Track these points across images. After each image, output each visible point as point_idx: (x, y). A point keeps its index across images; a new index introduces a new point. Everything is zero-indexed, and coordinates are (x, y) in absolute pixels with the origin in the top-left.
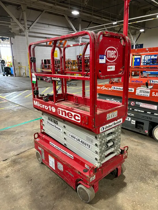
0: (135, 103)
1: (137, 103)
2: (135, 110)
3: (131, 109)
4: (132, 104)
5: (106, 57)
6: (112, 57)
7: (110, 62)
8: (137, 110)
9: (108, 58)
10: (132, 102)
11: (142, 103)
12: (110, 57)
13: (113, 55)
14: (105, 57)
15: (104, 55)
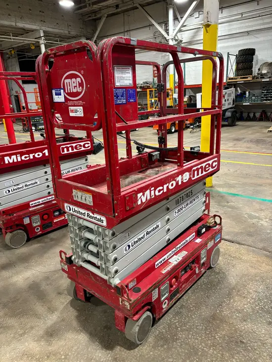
5: (64, 91)
6: (75, 91)
7: (73, 100)
9: (67, 94)
12: (72, 91)
13: (76, 86)
14: (62, 91)
15: (61, 89)
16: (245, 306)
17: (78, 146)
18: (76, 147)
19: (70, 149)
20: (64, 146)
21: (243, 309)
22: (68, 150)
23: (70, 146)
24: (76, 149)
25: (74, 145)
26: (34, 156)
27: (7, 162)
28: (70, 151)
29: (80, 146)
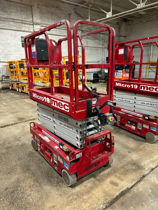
16: (24, 184)
17: (152, 88)
18: (150, 89)
19: (146, 88)
20: (142, 86)
21: (23, 182)
22: (144, 89)
23: (146, 87)
24: (150, 90)
25: (149, 87)
26: (126, 86)
27: (116, 85)
28: (145, 90)
29: (153, 88)
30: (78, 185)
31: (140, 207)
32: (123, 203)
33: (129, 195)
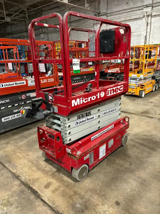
0: (26, 95)
1: (27, 95)
2: (27, 102)
3: (23, 103)
4: (23, 98)
8: (29, 102)
10: (23, 96)
11: (32, 93)
30: (48, 163)
31: (16, 205)
32: (23, 192)
33: (32, 197)
